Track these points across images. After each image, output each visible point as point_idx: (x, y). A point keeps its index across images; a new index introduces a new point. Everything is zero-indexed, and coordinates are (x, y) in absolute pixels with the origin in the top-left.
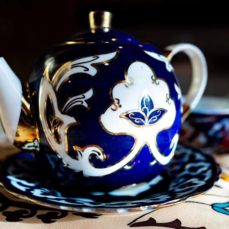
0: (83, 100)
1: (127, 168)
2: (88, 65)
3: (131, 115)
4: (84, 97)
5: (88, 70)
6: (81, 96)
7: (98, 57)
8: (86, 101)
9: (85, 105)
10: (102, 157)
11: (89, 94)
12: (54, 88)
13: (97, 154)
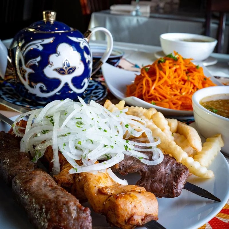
0: (36, 62)
1: (58, 94)
2: (39, 45)
3: (59, 70)
4: (36, 60)
5: (38, 47)
6: (35, 60)
7: (44, 41)
8: (37, 62)
9: (37, 64)
10: (45, 88)
11: (39, 59)
12: (23, 54)
13: (43, 87)
